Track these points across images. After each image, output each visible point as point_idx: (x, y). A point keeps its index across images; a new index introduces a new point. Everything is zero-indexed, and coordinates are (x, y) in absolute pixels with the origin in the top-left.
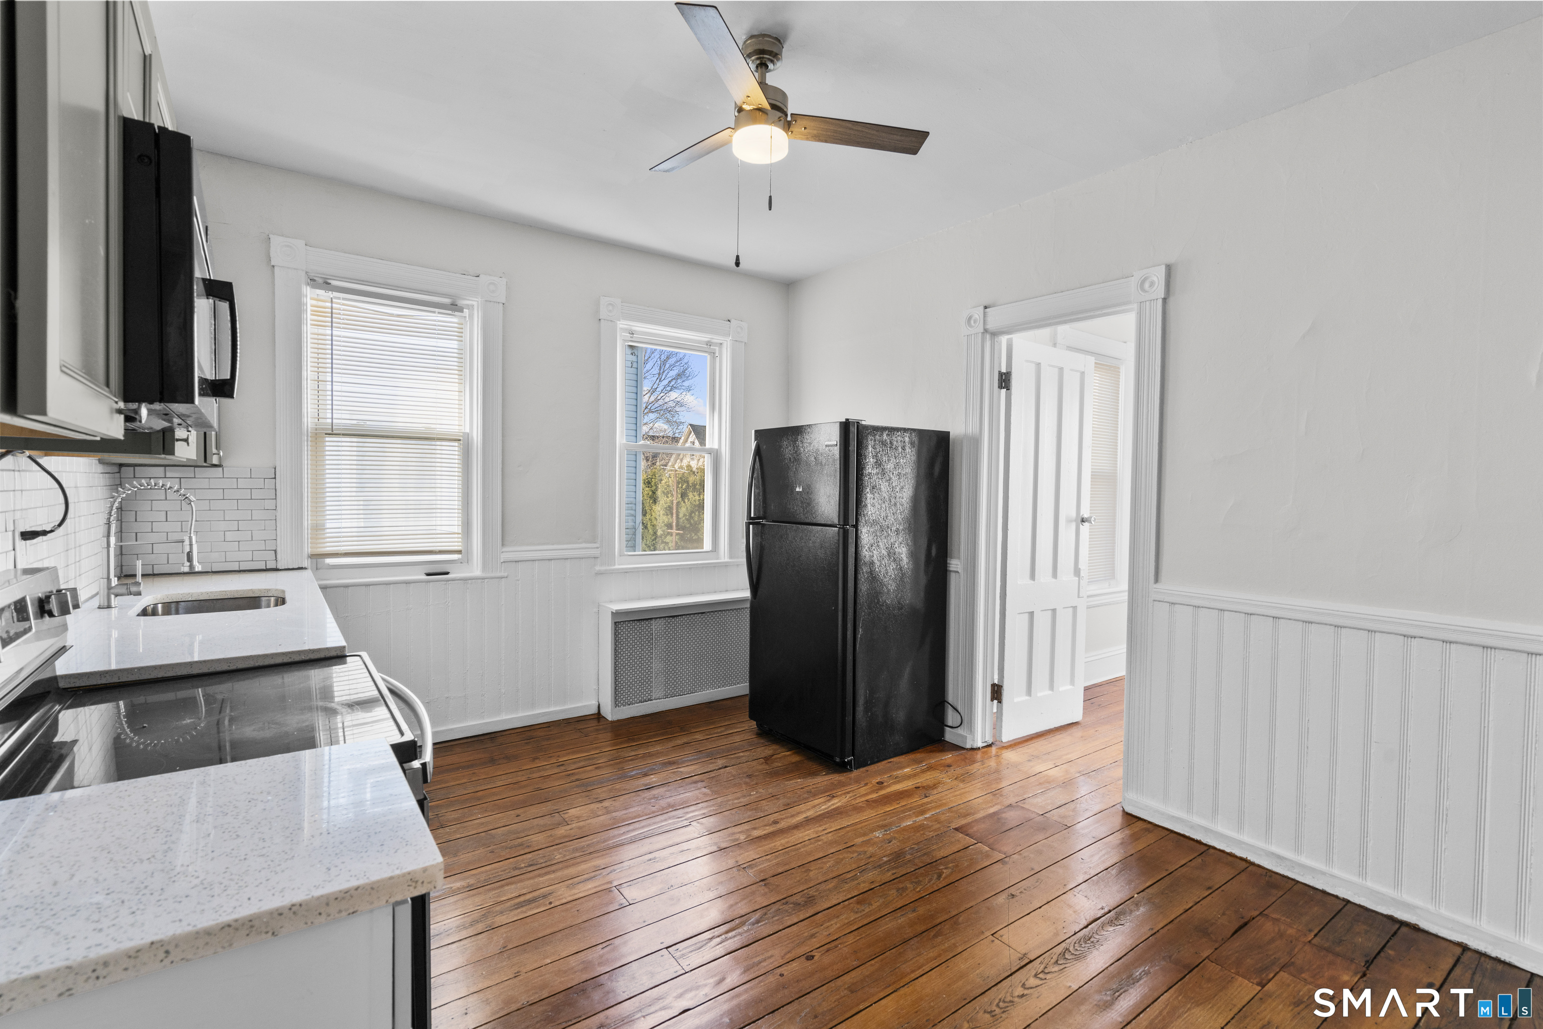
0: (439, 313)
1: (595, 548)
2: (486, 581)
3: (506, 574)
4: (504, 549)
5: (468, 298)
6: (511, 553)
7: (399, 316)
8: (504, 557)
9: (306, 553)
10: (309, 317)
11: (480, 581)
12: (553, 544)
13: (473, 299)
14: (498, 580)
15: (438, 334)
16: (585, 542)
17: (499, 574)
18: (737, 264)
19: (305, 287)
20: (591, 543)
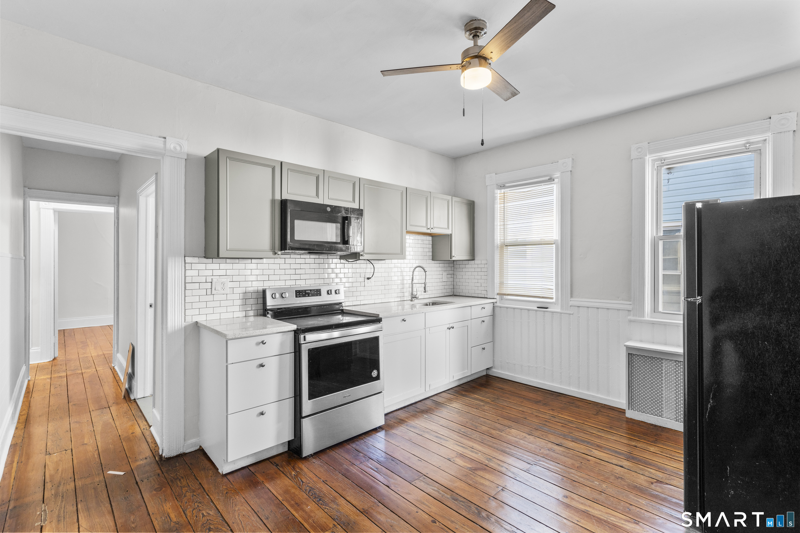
0: (544, 185)
1: (628, 304)
2: (562, 314)
3: (572, 313)
4: (572, 299)
5: (556, 174)
6: (575, 301)
7: (527, 191)
8: (571, 303)
9: (496, 293)
10: (498, 201)
11: (559, 314)
12: (601, 299)
13: (557, 173)
14: (568, 315)
15: (543, 195)
16: (623, 300)
17: (568, 312)
18: (482, 144)
19: (496, 190)
20: (627, 301)
